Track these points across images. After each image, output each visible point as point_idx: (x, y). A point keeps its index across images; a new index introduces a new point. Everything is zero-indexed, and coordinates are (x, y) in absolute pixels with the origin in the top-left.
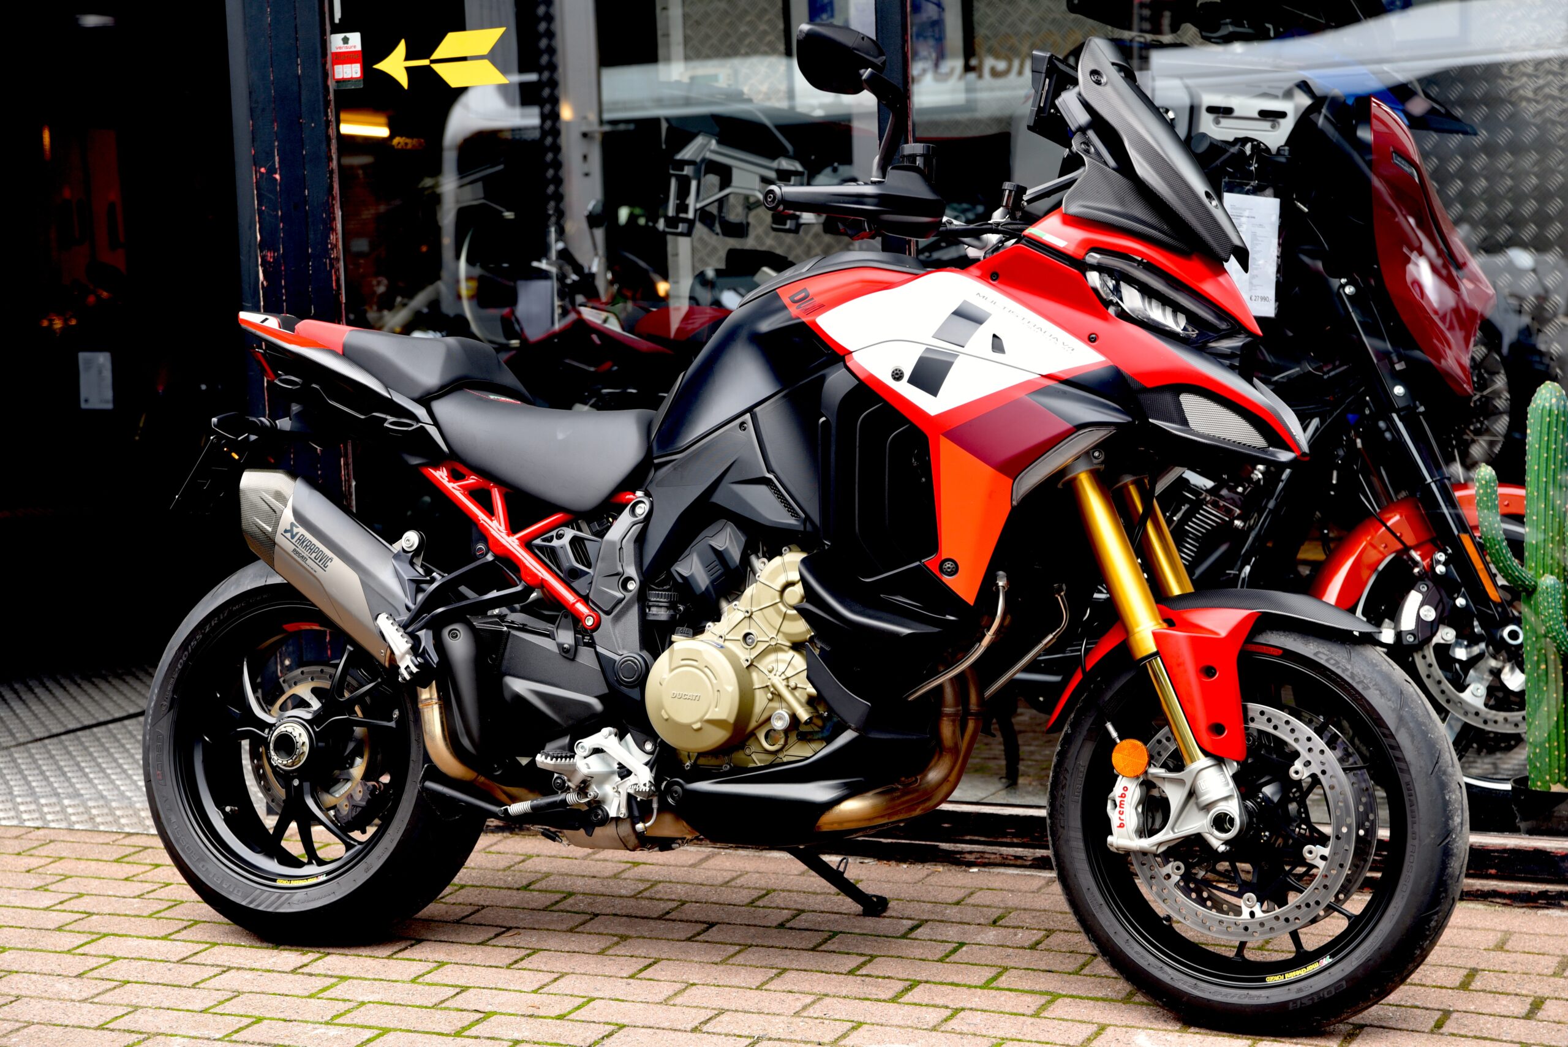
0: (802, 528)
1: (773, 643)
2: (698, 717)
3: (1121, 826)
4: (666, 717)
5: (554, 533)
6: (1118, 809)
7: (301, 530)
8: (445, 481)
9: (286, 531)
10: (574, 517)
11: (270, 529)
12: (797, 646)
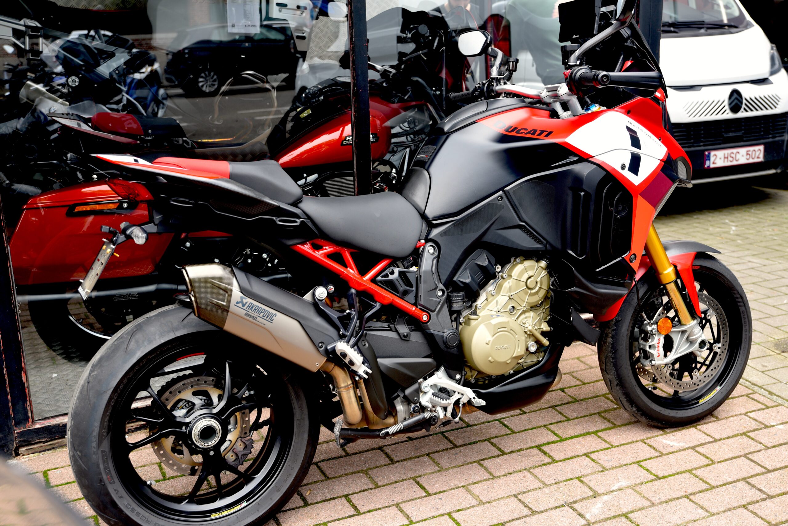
0: (544, 249)
1: (525, 309)
2: (510, 357)
3: (659, 356)
4: (492, 360)
5: (387, 271)
6: (657, 349)
7: (249, 300)
8: (311, 251)
9: (238, 303)
10: (394, 260)
11: (225, 304)
12: (533, 308)
